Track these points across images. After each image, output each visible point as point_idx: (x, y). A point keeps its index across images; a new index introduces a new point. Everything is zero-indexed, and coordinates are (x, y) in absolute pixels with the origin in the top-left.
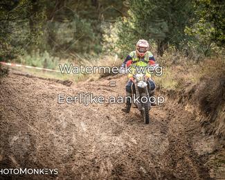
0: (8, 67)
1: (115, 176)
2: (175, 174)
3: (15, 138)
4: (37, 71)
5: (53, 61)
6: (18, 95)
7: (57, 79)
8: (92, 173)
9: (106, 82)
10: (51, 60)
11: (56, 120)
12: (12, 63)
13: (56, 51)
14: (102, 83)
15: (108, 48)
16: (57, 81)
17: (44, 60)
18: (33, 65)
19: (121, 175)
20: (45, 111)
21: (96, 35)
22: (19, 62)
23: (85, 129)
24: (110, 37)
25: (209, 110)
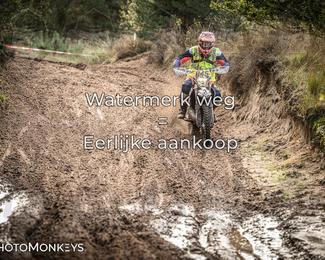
0: (14, 50)
1: (137, 169)
2: (204, 165)
3: (24, 129)
4: (47, 53)
5: (64, 42)
6: (25, 82)
7: (69, 62)
8: (111, 166)
9: (123, 64)
10: (61, 41)
11: (69, 107)
12: (18, 45)
13: (67, 31)
14: (119, 65)
15: (125, 26)
16: (70, 64)
17: (53, 41)
18: (42, 48)
19: (143, 167)
20: (56, 98)
21: (112, 12)
22: (26, 45)
23: (102, 118)
24: (127, 13)
25: (241, 93)
